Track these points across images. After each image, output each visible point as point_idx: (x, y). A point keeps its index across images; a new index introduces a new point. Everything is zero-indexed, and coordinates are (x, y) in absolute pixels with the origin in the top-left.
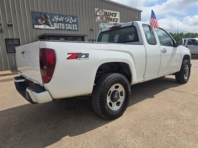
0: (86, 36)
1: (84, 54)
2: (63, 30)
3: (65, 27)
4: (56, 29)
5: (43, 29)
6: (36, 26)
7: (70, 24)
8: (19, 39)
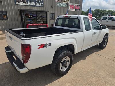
0: (49, 11)
1: (48, 44)
2: (34, 6)
3: (35, 4)
4: (30, 6)
5: (21, 5)
6: (17, 3)
7: (39, 2)
8: (6, 11)
